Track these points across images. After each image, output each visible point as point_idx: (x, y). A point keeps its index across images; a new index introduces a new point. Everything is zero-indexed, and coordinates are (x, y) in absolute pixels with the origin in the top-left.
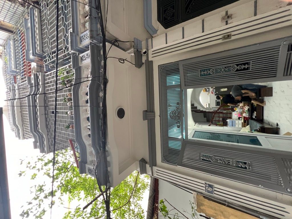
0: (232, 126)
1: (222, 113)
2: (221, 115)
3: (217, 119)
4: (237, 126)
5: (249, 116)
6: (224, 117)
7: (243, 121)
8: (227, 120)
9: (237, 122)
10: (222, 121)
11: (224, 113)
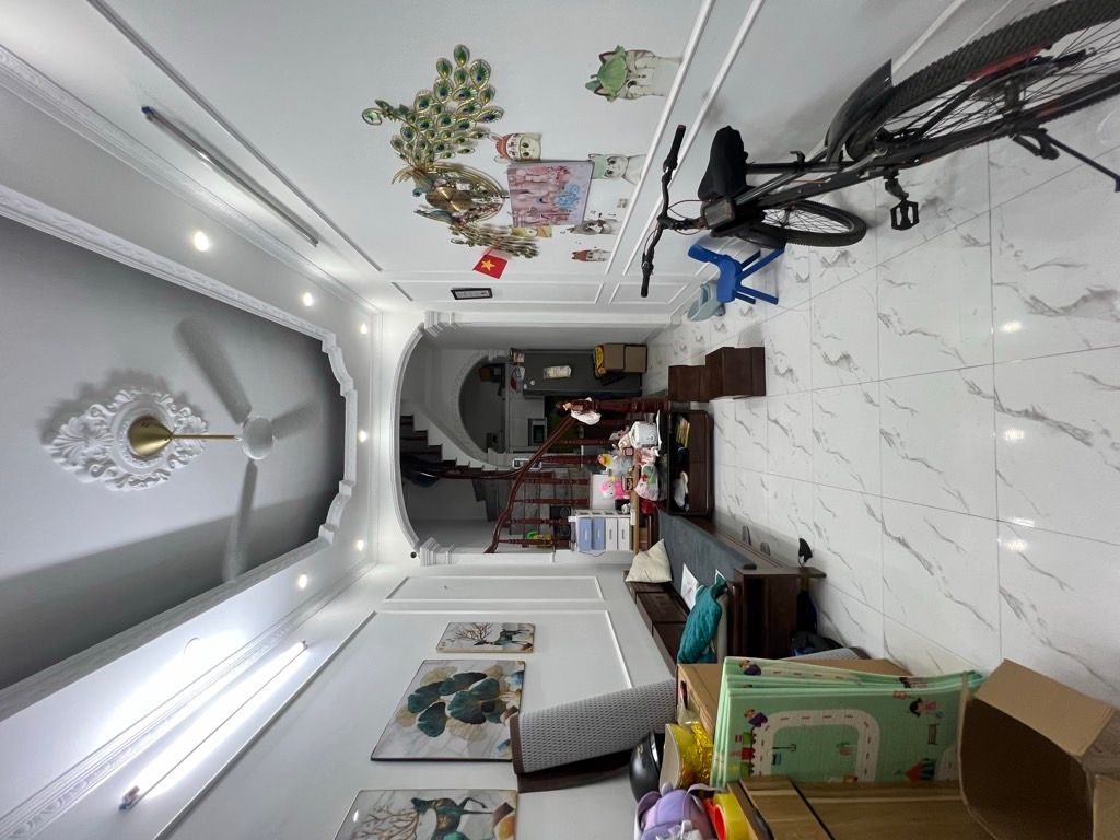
0: (593, 547)
1: (548, 477)
2: (547, 491)
3: (530, 510)
4: (610, 545)
5: (659, 496)
6: (560, 501)
7: (633, 519)
8: (571, 519)
9: (611, 523)
10: (547, 522)
11: (560, 481)
